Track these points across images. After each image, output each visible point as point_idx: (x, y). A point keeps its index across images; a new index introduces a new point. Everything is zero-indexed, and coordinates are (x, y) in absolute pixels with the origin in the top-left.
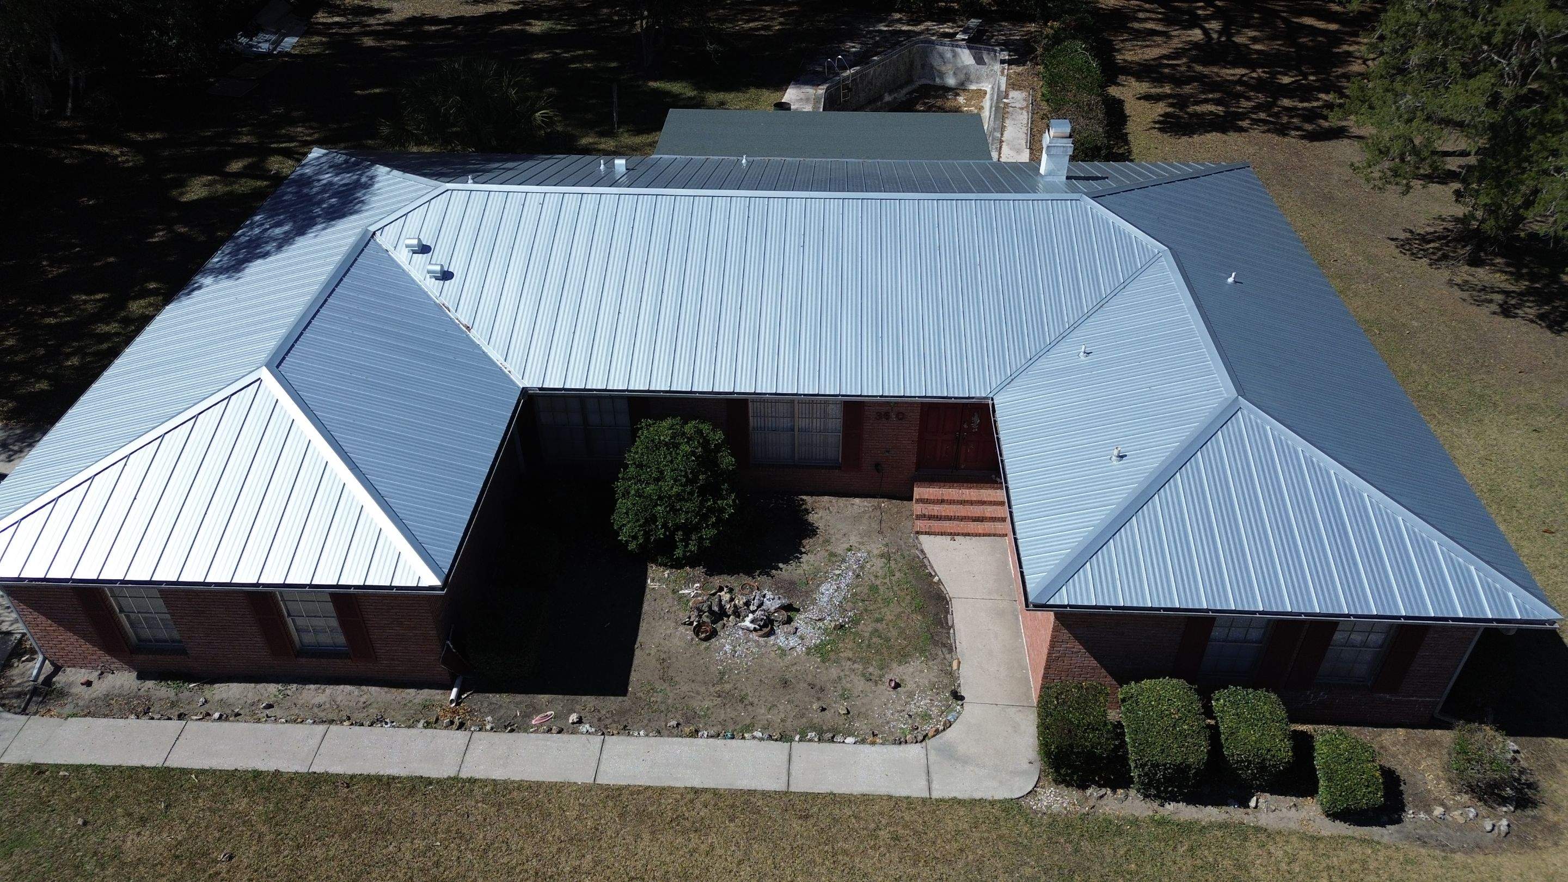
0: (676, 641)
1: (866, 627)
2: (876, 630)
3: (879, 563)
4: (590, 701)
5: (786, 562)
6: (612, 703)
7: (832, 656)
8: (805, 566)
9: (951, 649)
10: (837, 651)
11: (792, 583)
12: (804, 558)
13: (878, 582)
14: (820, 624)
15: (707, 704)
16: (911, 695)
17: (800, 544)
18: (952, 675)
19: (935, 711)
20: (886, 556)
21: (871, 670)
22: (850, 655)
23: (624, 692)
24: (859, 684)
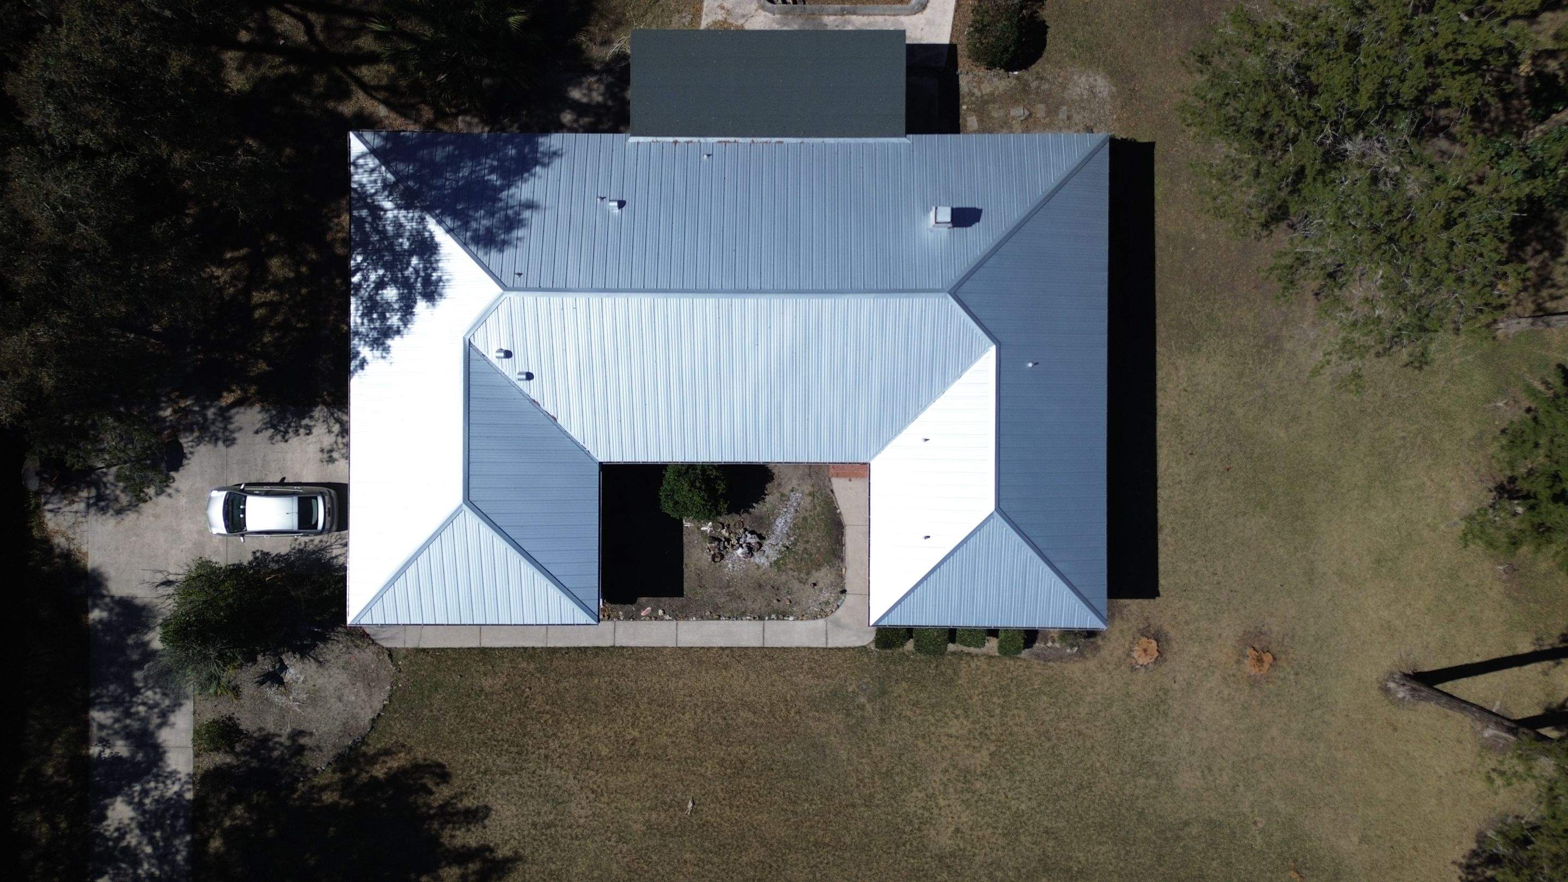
0: (703, 562)
1: (800, 547)
2: (805, 549)
3: (809, 499)
4: (666, 600)
5: (757, 502)
6: (677, 601)
7: (783, 568)
8: (768, 505)
9: (843, 560)
10: (785, 564)
11: (762, 518)
12: (768, 498)
13: (807, 515)
14: (776, 547)
15: (723, 600)
16: (821, 590)
17: (765, 488)
18: (842, 577)
19: (832, 600)
20: (812, 494)
21: (802, 575)
22: (791, 566)
23: (682, 595)
24: (796, 585)
